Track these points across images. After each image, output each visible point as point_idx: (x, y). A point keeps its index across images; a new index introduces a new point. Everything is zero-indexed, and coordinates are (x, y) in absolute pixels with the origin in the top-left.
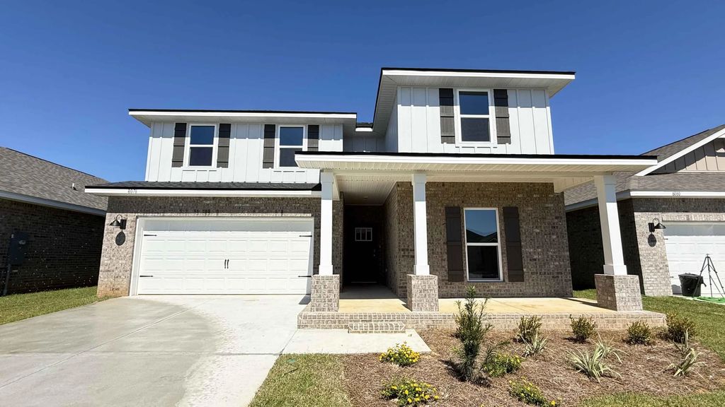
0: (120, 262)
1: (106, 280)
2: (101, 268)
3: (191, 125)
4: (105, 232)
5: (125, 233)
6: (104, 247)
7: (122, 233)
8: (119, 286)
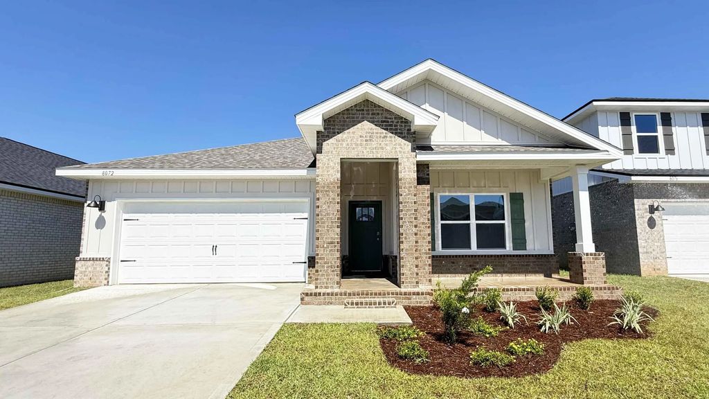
0: (656, 244)
1: (646, 261)
2: (640, 250)
3: (634, 114)
4: (637, 217)
5: (654, 217)
6: (638, 231)
7: (651, 218)
8: (659, 267)
